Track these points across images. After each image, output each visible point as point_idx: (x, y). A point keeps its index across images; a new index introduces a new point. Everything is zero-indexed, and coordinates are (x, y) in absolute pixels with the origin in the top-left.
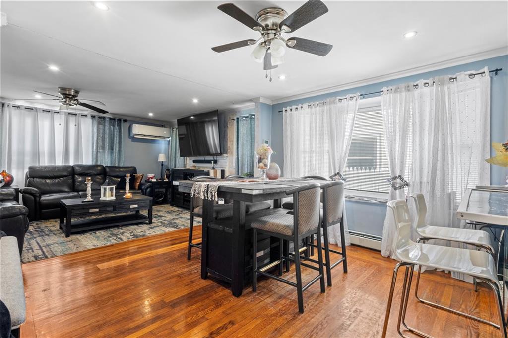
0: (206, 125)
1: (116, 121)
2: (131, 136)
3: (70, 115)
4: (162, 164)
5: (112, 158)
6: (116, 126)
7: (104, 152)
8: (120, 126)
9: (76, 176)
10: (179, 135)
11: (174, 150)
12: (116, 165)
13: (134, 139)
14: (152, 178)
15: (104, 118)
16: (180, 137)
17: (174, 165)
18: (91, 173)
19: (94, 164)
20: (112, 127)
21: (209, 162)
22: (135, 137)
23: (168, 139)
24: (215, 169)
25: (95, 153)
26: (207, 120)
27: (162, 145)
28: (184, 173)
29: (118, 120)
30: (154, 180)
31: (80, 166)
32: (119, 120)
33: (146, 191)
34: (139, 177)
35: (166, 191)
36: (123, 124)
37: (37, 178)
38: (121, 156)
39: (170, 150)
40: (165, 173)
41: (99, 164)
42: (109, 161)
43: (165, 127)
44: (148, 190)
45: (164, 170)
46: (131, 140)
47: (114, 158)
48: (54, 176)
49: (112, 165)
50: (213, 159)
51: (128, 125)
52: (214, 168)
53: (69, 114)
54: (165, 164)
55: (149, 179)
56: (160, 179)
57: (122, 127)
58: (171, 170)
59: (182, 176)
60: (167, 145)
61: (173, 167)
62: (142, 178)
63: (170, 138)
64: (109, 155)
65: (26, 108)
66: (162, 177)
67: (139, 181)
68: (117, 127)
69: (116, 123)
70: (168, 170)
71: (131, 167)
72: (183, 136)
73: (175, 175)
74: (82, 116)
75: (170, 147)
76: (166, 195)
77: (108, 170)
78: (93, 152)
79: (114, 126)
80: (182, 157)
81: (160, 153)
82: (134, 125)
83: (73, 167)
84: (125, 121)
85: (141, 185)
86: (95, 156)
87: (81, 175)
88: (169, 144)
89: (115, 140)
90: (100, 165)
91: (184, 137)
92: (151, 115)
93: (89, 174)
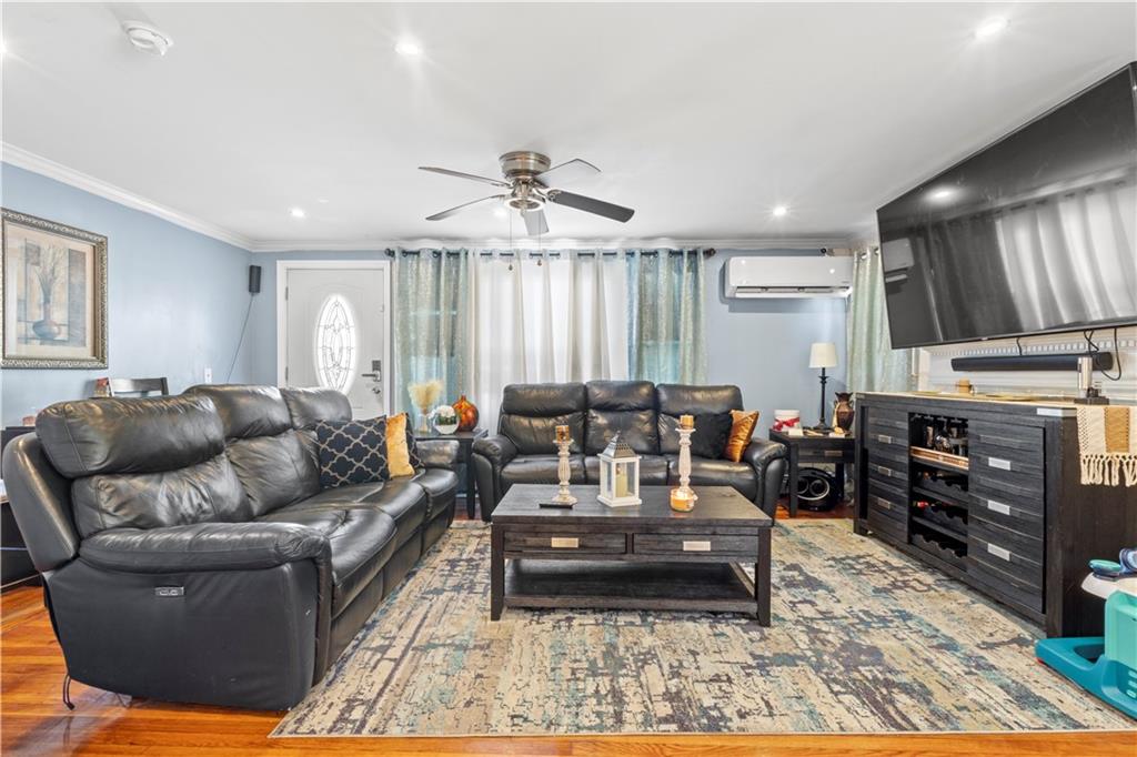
0: (999, 224)
1: (686, 254)
2: (727, 294)
3: (582, 257)
4: (824, 379)
5: (675, 363)
6: (685, 270)
7: (656, 346)
8: (694, 269)
9: (593, 413)
10: (886, 274)
11: (865, 329)
12: (688, 384)
13: (736, 304)
14: (790, 424)
15: (655, 253)
16: (889, 280)
17: (864, 380)
18: (621, 404)
19: (633, 379)
20: (676, 276)
21: (1067, 363)
22: (738, 295)
23: (845, 294)
24: (1105, 401)
25: (635, 350)
26: (1003, 202)
27: (824, 313)
28: (911, 415)
29: (689, 253)
30: (795, 432)
31: (603, 385)
32: (693, 254)
33: (765, 470)
34: (742, 423)
35: (839, 470)
36: (702, 262)
37: (515, 414)
38: (701, 356)
39: (850, 330)
40: (834, 406)
41: (646, 378)
42: (669, 372)
43: (831, 253)
44: (774, 465)
45: (831, 399)
46: (727, 307)
47: (681, 361)
48: (547, 410)
49: (676, 383)
50: (1083, 347)
51: (715, 264)
52: (1094, 397)
53: (580, 255)
54: (834, 377)
55: (780, 426)
56: (816, 429)
57: (701, 269)
58: (853, 398)
59: (905, 426)
60: (840, 316)
61: (863, 390)
62: (754, 424)
63: (850, 291)
64: (670, 353)
65: (501, 254)
66: (823, 421)
67: (743, 434)
68: (687, 275)
69: (685, 260)
70: (844, 397)
71: (726, 387)
72: (903, 277)
73: (871, 420)
74: (604, 254)
75: (850, 320)
76: (837, 482)
77: (664, 396)
78: (630, 347)
79: (680, 271)
80: (901, 351)
81: (816, 340)
82: (733, 259)
83: (585, 389)
84: (709, 253)
85: (751, 445)
86: (635, 358)
87: (604, 408)
88: (847, 310)
89: (683, 311)
90: (644, 384)
91: (905, 280)
92: (780, 211)
93: (617, 406)
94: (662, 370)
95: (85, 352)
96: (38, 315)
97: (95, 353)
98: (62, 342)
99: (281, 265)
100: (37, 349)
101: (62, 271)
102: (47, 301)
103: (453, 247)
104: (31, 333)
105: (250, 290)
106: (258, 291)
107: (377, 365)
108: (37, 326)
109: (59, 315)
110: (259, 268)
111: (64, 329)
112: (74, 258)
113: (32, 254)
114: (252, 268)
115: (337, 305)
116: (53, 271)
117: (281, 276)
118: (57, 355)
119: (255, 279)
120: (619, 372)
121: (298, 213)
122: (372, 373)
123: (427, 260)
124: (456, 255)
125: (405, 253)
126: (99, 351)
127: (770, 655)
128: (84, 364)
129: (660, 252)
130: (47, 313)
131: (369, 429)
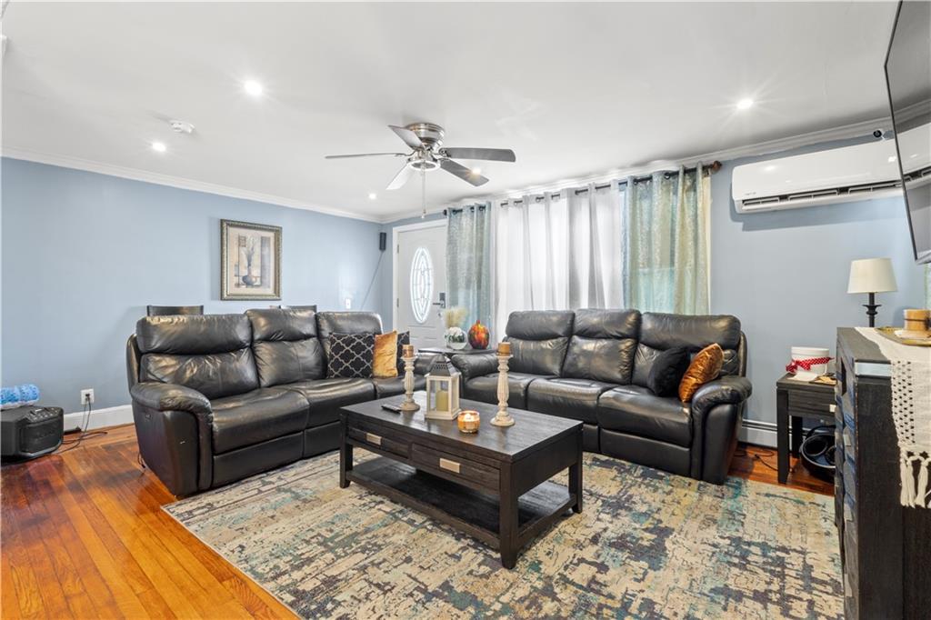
1: (682, 174)
2: (737, 210)
3: (578, 195)
4: (873, 310)
6: (680, 190)
7: (651, 274)
13: (749, 220)
15: (649, 178)
20: (674, 197)
22: (748, 210)
25: (628, 278)
29: (686, 172)
32: (691, 172)
33: (705, 416)
36: (700, 179)
41: (635, 307)
42: (665, 302)
46: (740, 225)
47: (676, 288)
53: (577, 192)
55: (795, 367)
65: (514, 202)
69: (681, 180)
71: (722, 318)
74: (597, 188)
77: (647, 326)
78: (625, 276)
79: (677, 192)
81: (854, 258)
83: (574, 316)
84: (714, 167)
86: (628, 287)
90: (631, 313)
92: (745, 104)
93: (596, 333)
94: (656, 298)
95: (270, 291)
96: (244, 272)
97: (275, 292)
98: (257, 286)
99: (395, 230)
100: (244, 290)
101: (257, 249)
102: (249, 265)
103: (482, 202)
104: (241, 281)
105: (381, 248)
106: (385, 249)
107: (442, 297)
108: (244, 278)
109: (256, 272)
110: (385, 234)
111: (259, 279)
112: (264, 241)
113: (242, 241)
114: (381, 234)
115: (423, 254)
116: (252, 249)
117: (395, 236)
118: (254, 293)
119: (383, 241)
120: (613, 302)
121: (373, 196)
122: (439, 302)
123: (466, 215)
124: (482, 208)
125: (455, 211)
126: (277, 290)
127: (459, 589)
128: (269, 298)
129: (654, 177)
130: (249, 272)
131: (358, 341)
